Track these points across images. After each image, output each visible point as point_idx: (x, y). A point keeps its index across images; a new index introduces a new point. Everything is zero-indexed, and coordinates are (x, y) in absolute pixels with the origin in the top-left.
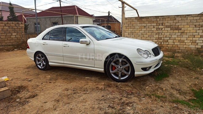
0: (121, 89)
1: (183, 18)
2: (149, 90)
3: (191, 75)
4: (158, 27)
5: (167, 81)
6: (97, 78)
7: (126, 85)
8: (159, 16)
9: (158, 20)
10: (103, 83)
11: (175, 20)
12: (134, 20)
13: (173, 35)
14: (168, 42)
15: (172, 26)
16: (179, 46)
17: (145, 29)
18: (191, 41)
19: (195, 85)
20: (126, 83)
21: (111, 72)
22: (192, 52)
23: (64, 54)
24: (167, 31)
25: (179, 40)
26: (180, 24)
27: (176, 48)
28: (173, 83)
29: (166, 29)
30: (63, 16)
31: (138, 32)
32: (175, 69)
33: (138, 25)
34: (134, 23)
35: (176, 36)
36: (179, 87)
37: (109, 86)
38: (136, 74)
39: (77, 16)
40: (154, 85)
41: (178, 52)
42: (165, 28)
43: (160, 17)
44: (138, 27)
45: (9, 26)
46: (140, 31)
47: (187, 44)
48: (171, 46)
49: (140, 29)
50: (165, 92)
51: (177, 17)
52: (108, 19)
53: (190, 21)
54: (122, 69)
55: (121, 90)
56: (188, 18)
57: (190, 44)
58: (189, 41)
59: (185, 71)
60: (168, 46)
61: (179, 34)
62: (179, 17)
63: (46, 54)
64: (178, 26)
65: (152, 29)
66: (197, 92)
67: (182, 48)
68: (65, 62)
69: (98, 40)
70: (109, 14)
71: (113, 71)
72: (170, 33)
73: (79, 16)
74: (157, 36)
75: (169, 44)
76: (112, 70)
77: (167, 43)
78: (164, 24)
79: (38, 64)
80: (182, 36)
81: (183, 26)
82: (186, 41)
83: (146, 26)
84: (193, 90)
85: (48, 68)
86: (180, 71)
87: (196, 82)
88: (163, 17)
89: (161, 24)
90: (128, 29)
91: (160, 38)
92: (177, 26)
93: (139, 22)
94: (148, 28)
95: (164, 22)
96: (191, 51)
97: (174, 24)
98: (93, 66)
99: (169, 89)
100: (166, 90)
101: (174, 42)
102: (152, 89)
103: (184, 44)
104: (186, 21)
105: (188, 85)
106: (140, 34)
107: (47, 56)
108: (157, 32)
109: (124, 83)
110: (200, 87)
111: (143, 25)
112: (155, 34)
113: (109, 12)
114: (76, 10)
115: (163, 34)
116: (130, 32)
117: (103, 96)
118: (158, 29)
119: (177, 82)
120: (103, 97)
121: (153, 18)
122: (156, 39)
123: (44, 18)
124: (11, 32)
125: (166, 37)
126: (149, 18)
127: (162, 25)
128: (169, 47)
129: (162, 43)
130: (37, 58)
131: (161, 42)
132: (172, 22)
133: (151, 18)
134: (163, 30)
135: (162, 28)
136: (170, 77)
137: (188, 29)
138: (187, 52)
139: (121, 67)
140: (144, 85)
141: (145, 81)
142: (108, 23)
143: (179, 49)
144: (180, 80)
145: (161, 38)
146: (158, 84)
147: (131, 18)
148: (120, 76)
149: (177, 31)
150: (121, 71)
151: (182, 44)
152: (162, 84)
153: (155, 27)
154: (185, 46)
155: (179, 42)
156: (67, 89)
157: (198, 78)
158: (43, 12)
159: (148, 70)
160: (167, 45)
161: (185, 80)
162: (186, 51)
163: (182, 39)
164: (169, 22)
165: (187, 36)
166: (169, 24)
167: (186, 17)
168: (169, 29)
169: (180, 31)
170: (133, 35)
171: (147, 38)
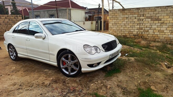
0: (67, 85)
1: (163, 10)
2: (93, 87)
3: (144, 72)
4: (139, 18)
5: (116, 78)
6: (54, 71)
7: (74, 81)
8: (140, 8)
9: (140, 11)
10: (52, 79)
11: (156, 11)
12: (118, 12)
13: (153, 25)
14: (148, 32)
15: (152, 17)
16: (158, 36)
17: (127, 20)
18: (171, 31)
19: (145, 83)
21: (62, 66)
22: (171, 41)
23: (27, 47)
24: (147, 22)
25: (159, 30)
26: (160, 15)
27: (156, 38)
28: (121, 80)
29: (146, 20)
30: (58, 9)
31: (121, 22)
32: (129, 64)
33: (121, 16)
34: (117, 14)
35: (156, 27)
36: (126, 85)
38: (82, 71)
39: (70, 9)
40: (100, 82)
41: (158, 41)
43: (141, 9)
44: (121, 18)
45: (9, 19)
46: (122, 21)
47: (166, 34)
48: (151, 35)
50: (108, 91)
51: (157, 8)
52: (99, 11)
53: (169, 12)
54: (72, 64)
56: (168, 9)
57: (170, 34)
58: (168, 31)
59: (139, 67)
60: (148, 35)
61: (159, 24)
62: (160, 8)
64: (158, 16)
65: (134, 20)
66: (143, 92)
67: (162, 38)
68: (29, 55)
69: (53, 35)
70: (99, 6)
71: (64, 66)
72: (150, 23)
73: (72, 9)
74: (138, 26)
75: (149, 34)
77: (148, 33)
78: (144, 16)
79: (11, 55)
80: (161, 26)
81: (163, 17)
82: (165, 31)
84: (140, 89)
86: (135, 67)
87: (146, 80)
88: (144, 9)
89: (142, 15)
90: (111, 20)
91: (141, 28)
92: (157, 17)
93: (121, 14)
94: (130, 19)
95: (145, 13)
96: (170, 40)
97: (155, 15)
98: (49, 60)
99: (114, 87)
100: (110, 87)
101: (154, 32)
102: (96, 86)
103: (164, 33)
104: (166, 12)
105: (137, 83)
106: (123, 25)
108: (138, 22)
109: (73, 79)
110: (150, 85)
111: (126, 16)
112: (136, 25)
113: (99, 4)
114: (70, 3)
115: (144, 24)
116: (113, 23)
118: (139, 20)
119: (127, 79)
120: (41, 95)
121: (135, 9)
122: (137, 29)
123: (43, 11)
124: (11, 24)
125: (147, 27)
126: (131, 10)
127: (143, 16)
128: (149, 37)
129: (143, 33)
130: (10, 49)
131: (142, 32)
132: (152, 13)
133: (133, 9)
134: (144, 20)
135: (143, 19)
136: (122, 73)
137: (168, 20)
138: (166, 41)
139: (70, 62)
140: (90, 81)
141: (94, 77)
142: (98, 15)
143: (159, 39)
144: (130, 77)
145: (142, 28)
146: (104, 81)
147: (115, 10)
148: (69, 71)
149: (157, 22)
150: (70, 67)
151: (161, 33)
152: (110, 81)
153: (137, 18)
154: (164, 36)
155: (159, 32)
156: (15, 84)
157: (150, 75)
160: (148, 34)
161: (136, 77)
162: (165, 41)
163: (162, 29)
164: (150, 13)
165: (167, 26)
166: (149, 15)
167: (166, 8)
168: (150, 20)
169: (160, 22)
170: (116, 25)
171: (129, 29)
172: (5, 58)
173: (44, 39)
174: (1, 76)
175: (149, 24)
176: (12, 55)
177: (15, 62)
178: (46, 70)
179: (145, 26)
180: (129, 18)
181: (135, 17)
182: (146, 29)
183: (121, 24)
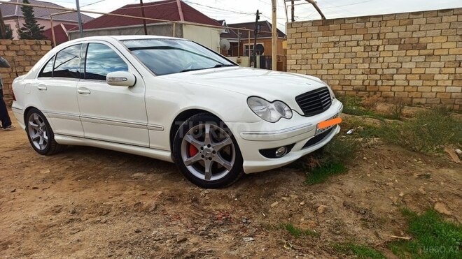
0: (205, 207)
1: (430, 20)
2: (278, 211)
3: (411, 168)
4: (367, 43)
5: (338, 186)
6: (161, 176)
7: (223, 197)
8: (370, 17)
9: (369, 25)
10: (160, 193)
11: (412, 23)
12: (310, 29)
13: (406, 62)
14: (393, 79)
15: (403, 40)
16: (419, 89)
17: (337, 50)
18: (452, 77)
19: (417, 196)
20: (224, 192)
21: (185, 159)
22: (454, 104)
23: (83, 114)
24: (390, 54)
25: (420, 75)
26: (423, 34)
27: (414, 95)
28: (352, 192)
29: (388, 48)
30: (147, 25)
31: (319, 56)
32: (368, 150)
33: (319, 38)
34: (309, 35)
35: (412, 65)
36: (366, 204)
37: (172, 200)
38: (246, 167)
39: (181, 25)
40: (296, 197)
41: (419, 104)
42: (385, 45)
43: (372, 20)
44: (318, 45)
45: (16, 51)
46: (323, 54)
47: (440, 83)
48: (402, 89)
49: (323, 51)
50: (321, 219)
51: (415, 16)
52: (256, 30)
53: (448, 26)
54: (214, 152)
55: (204, 210)
56: (445, 19)
57: (449, 83)
58: (446, 77)
59: (395, 156)
60: (393, 89)
61: (422, 59)
62: (421, 16)
63: (45, 115)
64: (419, 38)
65: (355, 49)
66: (417, 219)
67: (428, 95)
68: (87, 135)
69: (157, 75)
70: (258, 18)
71: (191, 159)
72: (398, 57)
73: (185, 24)
74: (366, 66)
75: (394, 86)
76: (189, 156)
77: (392, 83)
78: (382, 37)
79: (34, 140)
80: (427, 64)
81: (430, 40)
82: (437, 77)
83: (339, 42)
84: (405, 213)
85: (54, 150)
86: (383, 157)
87: (421, 190)
88: (381, 19)
89: (375, 37)
90: (294, 52)
91: (374, 71)
92: (414, 41)
93: (321, 33)
94: (345, 45)
95: (384, 29)
96: (450, 101)
97: (409, 34)
98: (147, 145)
99: (335, 208)
100: (325, 210)
101: (408, 81)
102: (286, 209)
103: (434, 83)
104: (439, 26)
105: (396, 198)
106: (324, 62)
107: (48, 119)
108: (366, 55)
109: (218, 191)
110: (431, 202)
111: (332, 39)
112: (361, 61)
113: (258, 11)
114: (180, 9)
115: (381, 59)
116: (300, 57)
117: (138, 232)
118: (368, 48)
119: (367, 188)
120: (137, 235)
121: (355, 21)
122: (363, 74)
123: (108, 30)
124: (21, 63)
125: (388, 68)
126: (347, 21)
127: (379, 39)
128: (395, 92)
129: (379, 83)
130: (31, 123)
131: (376, 81)
132: (402, 29)
133: (351, 21)
134: (380, 49)
135: (378, 46)
136: (351, 172)
137: (444, 46)
138: (441, 103)
139: (209, 146)
140: (268, 196)
141: (275, 186)
142: (256, 40)
143: (421, 97)
144: (374, 182)
145: (376, 69)
146: (307, 195)
147: (302, 22)
148: (207, 171)
149: (416, 52)
150: (210, 159)
151: (428, 83)
152: (322, 195)
153: (361, 43)
154: (435, 89)
155: (420, 79)
156: (58, 209)
157: (428, 177)
158: (105, 16)
159: (281, 155)
160: (392, 86)
161: (391, 182)
162: (439, 102)
163: (428, 71)
164: (396, 29)
165: (442, 64)
166: (394, 36)
167: (437, 16)
168: (396, 47)
169: (423, 52)
170: (307, 64)
171: (341, 72)
172: (16, 149)
173: (131, 87)
174: (14, 191)
175: (394, 59)
176: (38, 140)
177: (47, 158)
178: (136, 175)
179: (385, 65)
180: (340, 43)
181: (358, 41)
182: (386, 72)
183: (321, 61)
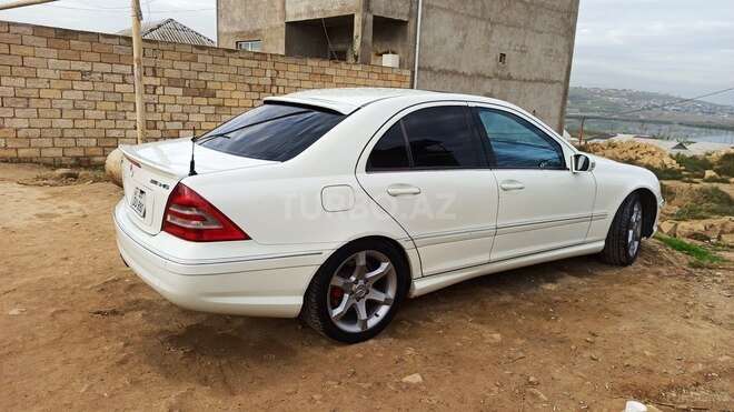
1: (217, 59)
11: (196, 60)
12: (30, 40)
13: (193, 113)
15: (187, 82)
17: (87, 86)
24: (172, 100)
26: (210, 77)
29: (168, 90)
31: (55, 94)
33: (51, 64)
34: (28, 51)
35: (201, 118)
42: (164, 87)
43: (143, 45)
44: (50, 74)
46: (62, 90)
49: (62, 84)
51: (199, 51)
53: (235, 70)
56: (232, 61)
61: (211, 110)
62: (206, 52)
64: (206, 82)
65: (119, 88)
68: (495, 256)
72: (183, 105)
78: (159, 73)
80: (218, 118)
81: (219, 85)
83: (91, 72)
88: (155, 46)
89: (149, 72)
91: (153, 124)
92: (201, 85)
93: (53, 53)
94: (102, 80)
97: (194, 75)
104: (226, 69)
106: (65, 106)
111: (77, 65)
112: (131, 108)
115: (160, 107)
121: (116, 41)
122: (136, 129)
125: (172, 120)
126: (102, 40)
127: (155, 76)
132: (185, 66)
133: (109, 41)
134: (157, 92)
135: (155, 87)
137: (234, 95)
145: (155, 122)
147: (9, 24)
149: (204, 101)
153: (129, 79)
164: (177, 65)
166: (175, 74)
167: (224, 56)
168: (179, 91)
169: (212, 101)
170: (28, 107)
171: (99, 124)
175: (178, 109)
179: (166, 116)
180: (93, 75)
181: (124, 76)
182: (170, 126)
183: (59, 104)
